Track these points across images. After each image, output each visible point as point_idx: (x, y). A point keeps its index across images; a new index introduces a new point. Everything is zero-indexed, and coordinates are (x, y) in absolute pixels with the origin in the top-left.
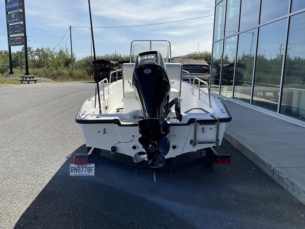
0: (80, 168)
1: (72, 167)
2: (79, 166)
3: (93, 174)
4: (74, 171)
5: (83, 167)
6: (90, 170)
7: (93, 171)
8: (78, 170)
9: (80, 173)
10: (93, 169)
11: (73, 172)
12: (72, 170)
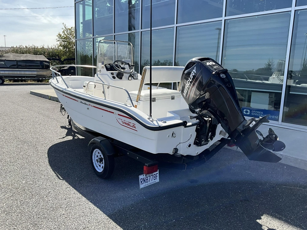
0: (147, 177)
1: (141, 179)
2: (147, 176)
3: (158, 180)
4: (143, 182)
5: (150, 176)
6: (155, 177)
7: (158, 177)
8: (146, 180)
9: (148, 183)
10: (158, 175)
11: (143, 184)
12: (141, 182)
